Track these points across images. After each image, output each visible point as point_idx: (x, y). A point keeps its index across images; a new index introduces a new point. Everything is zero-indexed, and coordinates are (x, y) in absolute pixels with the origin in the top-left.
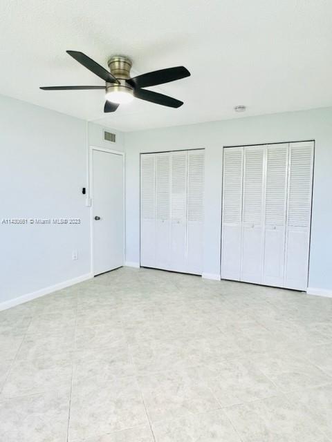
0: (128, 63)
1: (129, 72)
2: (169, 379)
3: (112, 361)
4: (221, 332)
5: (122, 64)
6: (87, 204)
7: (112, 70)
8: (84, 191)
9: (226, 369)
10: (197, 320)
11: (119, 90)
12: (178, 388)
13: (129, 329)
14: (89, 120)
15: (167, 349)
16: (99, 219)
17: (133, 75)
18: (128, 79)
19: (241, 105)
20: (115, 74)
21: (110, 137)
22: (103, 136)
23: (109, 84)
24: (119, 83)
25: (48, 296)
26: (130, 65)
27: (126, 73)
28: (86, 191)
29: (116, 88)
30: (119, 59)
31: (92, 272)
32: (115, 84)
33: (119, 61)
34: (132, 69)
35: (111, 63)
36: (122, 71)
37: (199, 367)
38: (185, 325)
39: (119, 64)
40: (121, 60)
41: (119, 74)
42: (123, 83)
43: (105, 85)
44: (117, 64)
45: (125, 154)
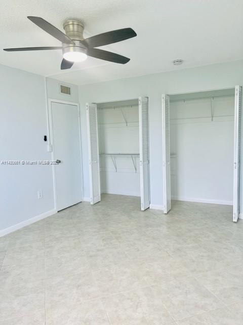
0: (81, 25)
1: (82, 33)
2: (128, 299)
3: (79, 286)
4: (169, 255)
5: (76, 27)
6: (48, 150)
7: (67, 32)
8: (45, 139)
9: (176, 287)
10: (148, 246)
11: (74, 50)
12: (137, 306)
13: (91, 256)
14: (47, 76)
15: (125, 273)
16: (60, 162)
17: (86, 36)
18: (82, 40)
19: (179, 59)
20: (70, 36)
21: (65, 90)
22: (59, 89)
23: (65, 45)
24: (75, 44)
25: (18, 231)
26: (83, 27)
27: (80, 34)
28: (48, 138)
29: (72, 49)
30: (73, 22)
31: (55, 208)
32: (71, 45)
33: (73, 24)
34: (85, 31)
35: (66, 26)
36: (76, 33)
37: (152, 286)
38: (138, 250)
39: (73, 26)
40: (75, 23)
41: (74, 36)
42: (77, 43)
43: (61, 46)
44: (71, 27)
45: (79, 104)
